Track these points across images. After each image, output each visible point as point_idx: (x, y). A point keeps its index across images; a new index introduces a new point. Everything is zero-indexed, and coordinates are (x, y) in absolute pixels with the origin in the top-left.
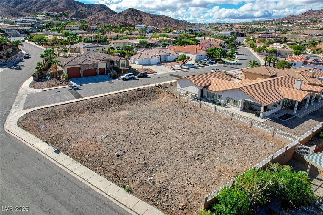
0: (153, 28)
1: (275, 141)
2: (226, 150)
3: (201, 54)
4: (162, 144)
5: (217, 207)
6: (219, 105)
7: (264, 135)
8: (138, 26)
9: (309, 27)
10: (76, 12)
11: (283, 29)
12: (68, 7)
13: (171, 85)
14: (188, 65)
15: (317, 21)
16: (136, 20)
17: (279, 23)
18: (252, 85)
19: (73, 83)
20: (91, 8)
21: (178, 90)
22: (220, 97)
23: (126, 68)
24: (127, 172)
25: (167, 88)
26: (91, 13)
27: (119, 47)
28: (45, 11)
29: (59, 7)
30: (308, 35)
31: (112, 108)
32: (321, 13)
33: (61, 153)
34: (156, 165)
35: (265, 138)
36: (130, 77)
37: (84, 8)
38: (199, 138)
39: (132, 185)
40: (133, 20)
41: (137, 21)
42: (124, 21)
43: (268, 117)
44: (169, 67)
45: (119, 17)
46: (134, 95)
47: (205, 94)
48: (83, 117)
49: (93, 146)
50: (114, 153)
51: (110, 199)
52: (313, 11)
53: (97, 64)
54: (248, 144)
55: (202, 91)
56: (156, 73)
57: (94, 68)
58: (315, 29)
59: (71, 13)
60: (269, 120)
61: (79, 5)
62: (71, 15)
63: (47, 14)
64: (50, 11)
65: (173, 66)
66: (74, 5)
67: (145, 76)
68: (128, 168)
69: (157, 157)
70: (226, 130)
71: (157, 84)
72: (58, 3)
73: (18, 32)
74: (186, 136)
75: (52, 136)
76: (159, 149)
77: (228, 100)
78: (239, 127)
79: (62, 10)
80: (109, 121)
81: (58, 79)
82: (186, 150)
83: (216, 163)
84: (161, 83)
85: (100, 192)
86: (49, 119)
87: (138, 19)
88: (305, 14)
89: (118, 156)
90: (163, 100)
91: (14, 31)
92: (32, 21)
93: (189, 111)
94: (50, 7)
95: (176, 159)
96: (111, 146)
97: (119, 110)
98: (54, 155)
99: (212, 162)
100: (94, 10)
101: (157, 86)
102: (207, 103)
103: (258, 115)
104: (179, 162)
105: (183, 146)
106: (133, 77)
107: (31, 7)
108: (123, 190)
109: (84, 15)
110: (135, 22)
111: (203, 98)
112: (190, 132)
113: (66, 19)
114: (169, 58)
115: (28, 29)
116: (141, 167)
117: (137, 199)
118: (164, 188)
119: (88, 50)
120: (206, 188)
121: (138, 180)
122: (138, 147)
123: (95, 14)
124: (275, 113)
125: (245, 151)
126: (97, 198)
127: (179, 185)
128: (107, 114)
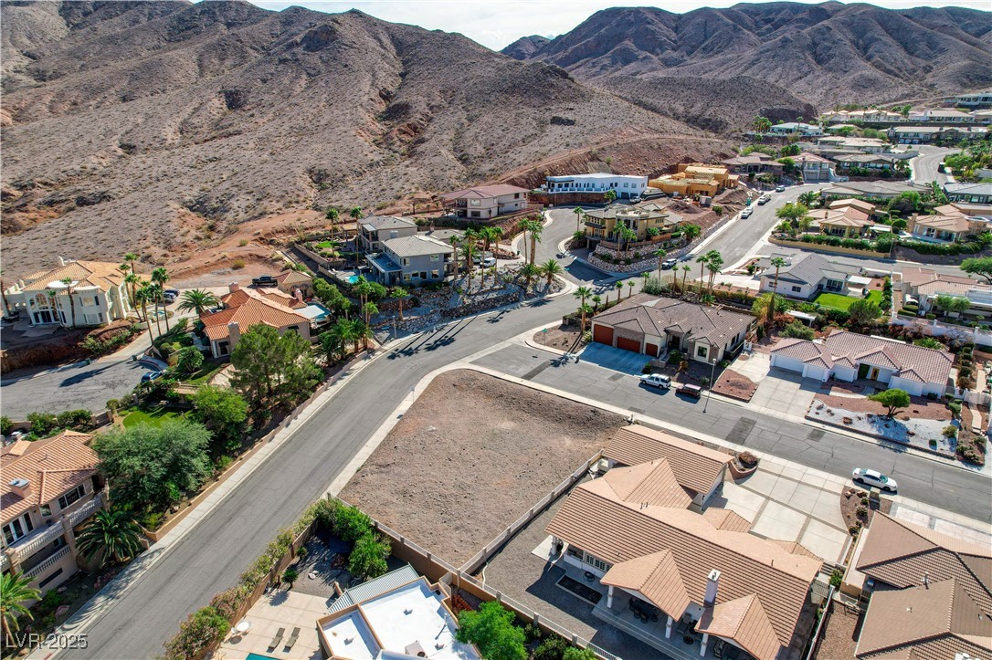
19: (581, 352)
36: (657, 383)
43: (563, 562)
44: (816, 404)
56: (747, 401)
65: (829, 408)
67: (691, 394)
71: (638, 418)
73: (833, 170)
81: (582, 334)
91: (825, 167)
98: (395, 417)
101: (631, 422)
106: (662, 386)
124: (590, 576)
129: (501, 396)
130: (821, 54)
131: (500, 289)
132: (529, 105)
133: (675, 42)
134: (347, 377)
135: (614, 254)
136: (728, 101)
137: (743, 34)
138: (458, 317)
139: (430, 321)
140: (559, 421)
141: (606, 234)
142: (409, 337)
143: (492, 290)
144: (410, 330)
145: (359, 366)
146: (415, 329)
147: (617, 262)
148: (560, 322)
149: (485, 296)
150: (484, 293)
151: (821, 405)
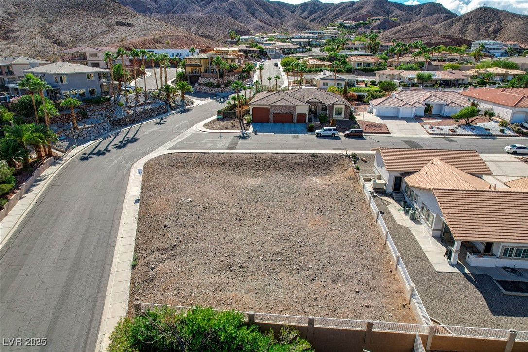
0: (515, 45)
1: (402, 312)
3: (527, 110)
4: (225, 234)
8: (477, 44)
10: (384, 19)
12: (375, 13)
16: (487, 30)
18: (497, 192)
19: (251, 129)
20: (413, 11)
21: (374, 169)
22: (416, 198)
23: (343, 119)
26: (410, 21)
28: (340, 21)
29: (362, 13)
33: (138, 204)
36: (330, 133)
37: (400, 13)
39: (140, 262)
40: (478, 30)
44: (428, 127)
45: (451, 26)
47: (403, 186)
50: (167, 222)
53: (295, 106)
55: (397, 179)
56: (390, 133)
57: (289, 112)
59: (376, 22)
60: (465, 274)
62: (374, 26)
63: (341, 25)
64: (347, 20)
66: (386, 8)
67: (357, 135)
71: (349, 152)
73: (281, 53)
76: (212, 238)
79: (364, 18)
81: (241, 120)
84: (357, 152)
87: (491, 29)
89: (165, 226)
91: (278, 51)
92: (310, 37)
94: (349, 14)
96: (176, 213)
97: (254, 177)
98: (132, 203)
100: (418, 15)
101: (348, 156)
106: (335, 134)
107: (326, 16)
111: (394, 191)
113: (364, 32)
115: (294, 49)
116: (167, 247)
119: (324, 84)
124: (513, 270)
129: (224, 164)
130: (235, 15)
131: (151, 103)
132: (94, 16)
133: (156, 8)
134: (42, 183)
135: (215, 81)
136: (209, 26)
137: (192, 5)
138: (126, 125)
139: (104, 129)
140: (291, 168)
141: (203, 71)
142: (89, 144)
143: (146, 104)
144: (88, 138)
145: (50, 172)
146: (93, 137)
147: (218, 86)
148: (215, 117)
149: (143, 108)
150: (140, 105)
151: (430, 126)
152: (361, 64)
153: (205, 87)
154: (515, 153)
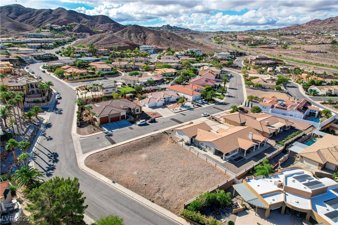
1: (226, 176)
2: (199, 181)
3: (196, 96)
4: (167, 178)
5: (189, 207)
6: (201, 149)
7: (221, 172)
8: (142, 47)
9: (309, 41)
10: (80, 26)
11: (285, 42)
12: (71, 20)
13: (172, 131)
14: (186, 107)
15: (319, 33)
17: (282, 35)
19: (105, 129)
20: (93, 19)
21: (177, 136)
22: (202, 144)
23: (140, 113)
24: (151, 193)
25: (170, 133)
26: (94, 26)
27: (130, 85)
28: (48, 24)
29: (62, 20)
30: (306, 52)
31: (136, 152)
32: (325, 23)
33: (116, 183)
34: (164, 189)
35: (221, 174)
37: (86, 20)
38: (186, 174)
39: (154, 199)
40: (137, 37)
41: (141, 38)
42: (129, 40)
43: (228, 159)
44: (171, 109)
45: (123, 34)
46: (148, 141)
47: (193, 141)
48: (120, 159)
49: (132, 179)
50: (143, 183)
51: (145, 205)
52: (317, 21)
53: (120, 113)
54: (211, 177)
55: (192, 139)
56: (162, 116)
57: (118, 116)
58: (315, 44)
59: (75, 27)
60: (228, 162)
61: (82, 17)
62: (75, 30)
63: (51, 28)
64: (53, 24)
65: (174, 109)
66: (77, 16)
67: (154, 121)
68: (151, 191)
69: (164, 185)
70: (202, 168)
71: (163, 131)
72: (60, 15)
73: (34, 59)
74: (180, 173)
75: (108, 173)
76: (166, 181)
77: (207, 147)
78: (209, 166)
79: (65, 23)
80: (136, 162)
81: (94, 125)
82: (179, 181)
83: (193, 188)
84: (165, 130)
85: (140, 202)
86: (101, 161)
87: (142, 36)
88: (309, 23)
89: (146, 185)
90: (167, 144)
91: (30, 58)
93: (182, 154)
94: (53, 19)
95: (174, 186)
96: (141, 179)
97: (141, 153)
98: (113, 184)
99: (190, 188)
100: (97, 22)
101: (163, 133)
102: (195, 148)
103: (222, 158)
104: (175, 188)
105: (177, 179)
106: (146, 123)
107: (32, 18)
108: (150, 201)
109: (87, 29)
110: (139, 40)
111: (192, 143)
112: (182, 170)
113: (70, 34)
114: (171, 100)
116: (157, 190)
117: (156, 205)
118: (168, 200)
120: (186, 200)
121: (156, 197)
122: (155, 180)
123: (98, 26)
124: (233, 156)
125: (208, 182)
126: (139, 205)
127: (175, 199)
128: (134, 156)
131: (29, 127)
135: (40, 99)
141: (25, 93)
143: (27, 129)
150: (26, 131)
151: (172, 109)
152: (104, 69)
153: (34, 104)
154: (205, 116)
